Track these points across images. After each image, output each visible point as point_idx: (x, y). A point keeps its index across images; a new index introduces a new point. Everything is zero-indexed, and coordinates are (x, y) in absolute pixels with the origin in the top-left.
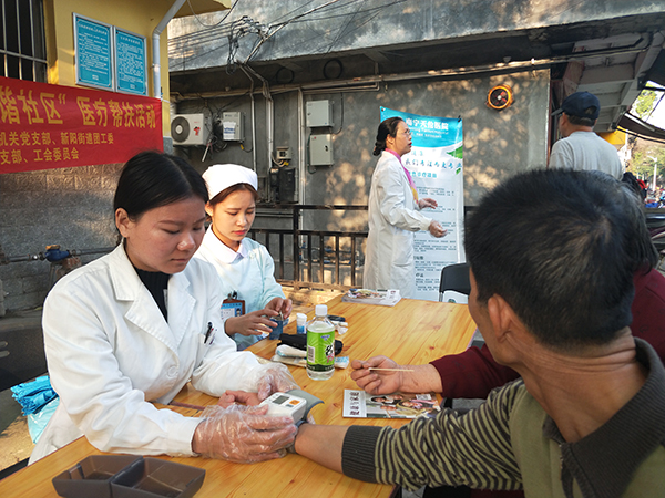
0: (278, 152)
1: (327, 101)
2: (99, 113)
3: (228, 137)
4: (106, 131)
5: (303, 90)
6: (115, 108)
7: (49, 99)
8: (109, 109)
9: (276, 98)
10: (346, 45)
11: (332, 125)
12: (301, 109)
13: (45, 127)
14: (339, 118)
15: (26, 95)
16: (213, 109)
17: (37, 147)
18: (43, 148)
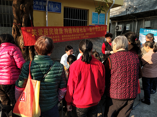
0: (137, 33)
1: (150, 21)
2: (93, 29)
3: (127, 29)
4: (94, 32)
5: (144, 19)
6: (96, 28)
7: (84, 28)
8: (95, 28)
9: (138, 21)
10: (153, 9)
11: (151, 27)
12: (144, 23)
13: (83, 33)
14: (153, 25)
15: (81, 28)
16: (125, 23)
17: (81, 36)
18: (82, 36)
